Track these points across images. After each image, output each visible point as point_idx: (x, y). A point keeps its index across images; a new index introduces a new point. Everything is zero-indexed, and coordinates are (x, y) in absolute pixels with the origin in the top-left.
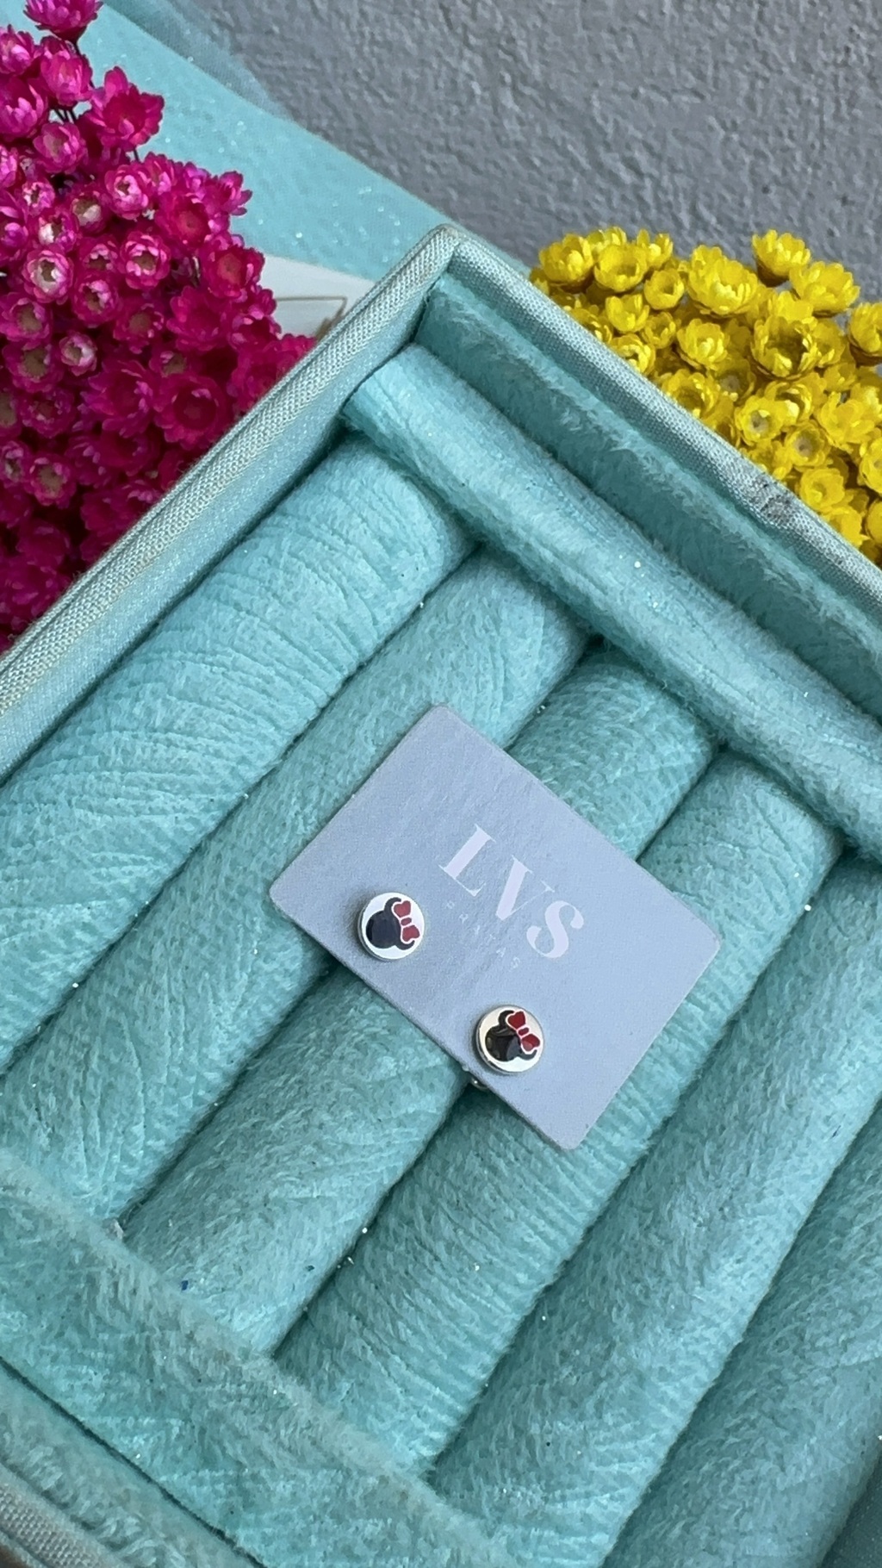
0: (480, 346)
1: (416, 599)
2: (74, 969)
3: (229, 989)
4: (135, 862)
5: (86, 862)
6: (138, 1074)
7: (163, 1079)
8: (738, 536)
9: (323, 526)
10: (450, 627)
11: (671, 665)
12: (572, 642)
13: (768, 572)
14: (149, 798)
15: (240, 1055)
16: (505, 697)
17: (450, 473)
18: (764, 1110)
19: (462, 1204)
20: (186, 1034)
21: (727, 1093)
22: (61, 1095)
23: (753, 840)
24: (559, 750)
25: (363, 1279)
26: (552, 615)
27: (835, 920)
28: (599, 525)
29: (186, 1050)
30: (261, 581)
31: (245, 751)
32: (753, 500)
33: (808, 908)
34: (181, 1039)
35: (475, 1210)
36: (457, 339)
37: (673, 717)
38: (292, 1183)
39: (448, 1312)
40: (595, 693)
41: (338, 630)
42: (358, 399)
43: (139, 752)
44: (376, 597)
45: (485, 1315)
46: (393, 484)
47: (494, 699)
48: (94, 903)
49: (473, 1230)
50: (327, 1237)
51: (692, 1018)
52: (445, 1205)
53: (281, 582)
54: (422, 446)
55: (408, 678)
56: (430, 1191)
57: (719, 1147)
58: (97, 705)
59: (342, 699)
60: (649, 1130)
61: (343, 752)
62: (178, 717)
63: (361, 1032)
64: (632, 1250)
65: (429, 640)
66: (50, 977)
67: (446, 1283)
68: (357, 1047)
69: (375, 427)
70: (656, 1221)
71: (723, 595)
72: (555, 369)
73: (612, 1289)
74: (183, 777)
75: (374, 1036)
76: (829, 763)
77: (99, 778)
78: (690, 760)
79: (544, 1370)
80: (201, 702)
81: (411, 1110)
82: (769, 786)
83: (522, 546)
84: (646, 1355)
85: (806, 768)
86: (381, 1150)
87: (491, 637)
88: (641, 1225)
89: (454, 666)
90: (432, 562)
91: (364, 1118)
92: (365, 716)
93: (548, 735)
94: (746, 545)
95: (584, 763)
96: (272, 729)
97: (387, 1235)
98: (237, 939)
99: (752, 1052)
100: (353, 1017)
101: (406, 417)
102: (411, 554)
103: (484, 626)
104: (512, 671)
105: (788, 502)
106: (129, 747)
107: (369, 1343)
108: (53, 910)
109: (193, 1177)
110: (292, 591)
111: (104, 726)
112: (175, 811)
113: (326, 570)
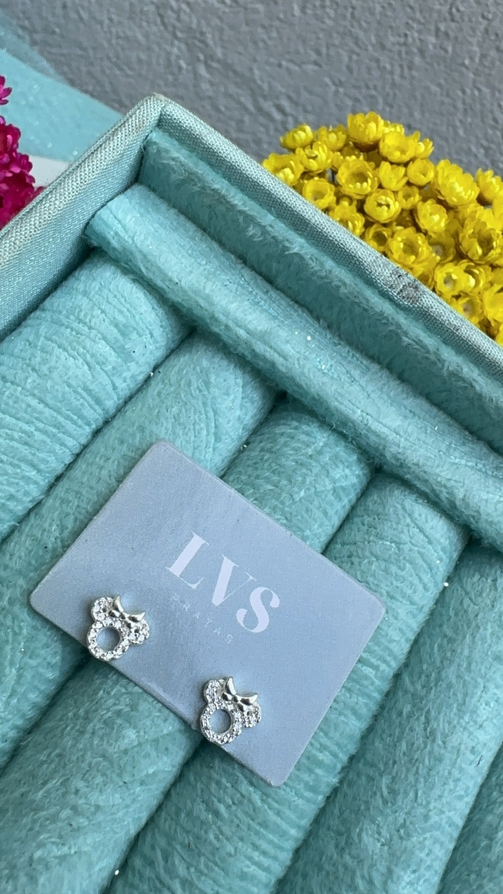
0: (184, 182)
1: (147, 369)
8: (381, 314)
9: (72, 317)
10: (172, 389)
11: (337, 410)
12: (264, 397)
13: (405, 339)
15: (12, 734)
16: (216, 440)
17: (166, 275)
18: (425, 747)
19: (193, 846)
21: (397, 733)
23: (405, 538)
24: (257, 477)
26: (248, 378)
27: (467, 593)
28: (280, 311)
31: (12, 490)
32: (391, 287)
33: (446, 584)
35: (203, 851)
36: (168, 177)
37: (340, 449)
38: (53, 843)
40: (282, 434)
41: (84, 394)
42: (95, 222)
44: (114, 368)
46: (125, 285)
47: (208, 442)
49: (202, 867)
50: (85, 884)
51: (366, 677)
53: (38, 359)
54: (145, 256)
55: (142, 429)
56: (166, 834)
57: (393, 779)
59: (93, 447)
60: (339, 767)
61: (91, 488)
63: (108, 710)
64: (331, 869)
65: (158, 400)
68: (105, 722)
69: (109, 243)
70: (349, 843)
71: (373, 358)
72: (240, 195)
75: (119, 713)
76: (456, 477)
78: (355, 480)
81: (151, 771)
82: (414, 497)
83: (222, 327)
85: (440, 483)
86: (127, 806)
87: (204, 396)
88: (337, 846)
89: (176, 418)
90: (157, 342)
91: (112, 781)
92: (108, 459)
93: (248, 466)
94: (388, 320)
95: (277, 486)
96: (34, 472)
97: (134, 876)
98: (7, 641)
99: (413, 699)
100: (102, 698)
101: (132, 235)
102: (140, 336)
103: (198, 387)
104: (220, 420)
105: (416, 288)
110: (47, 366)
113: (74, 349)
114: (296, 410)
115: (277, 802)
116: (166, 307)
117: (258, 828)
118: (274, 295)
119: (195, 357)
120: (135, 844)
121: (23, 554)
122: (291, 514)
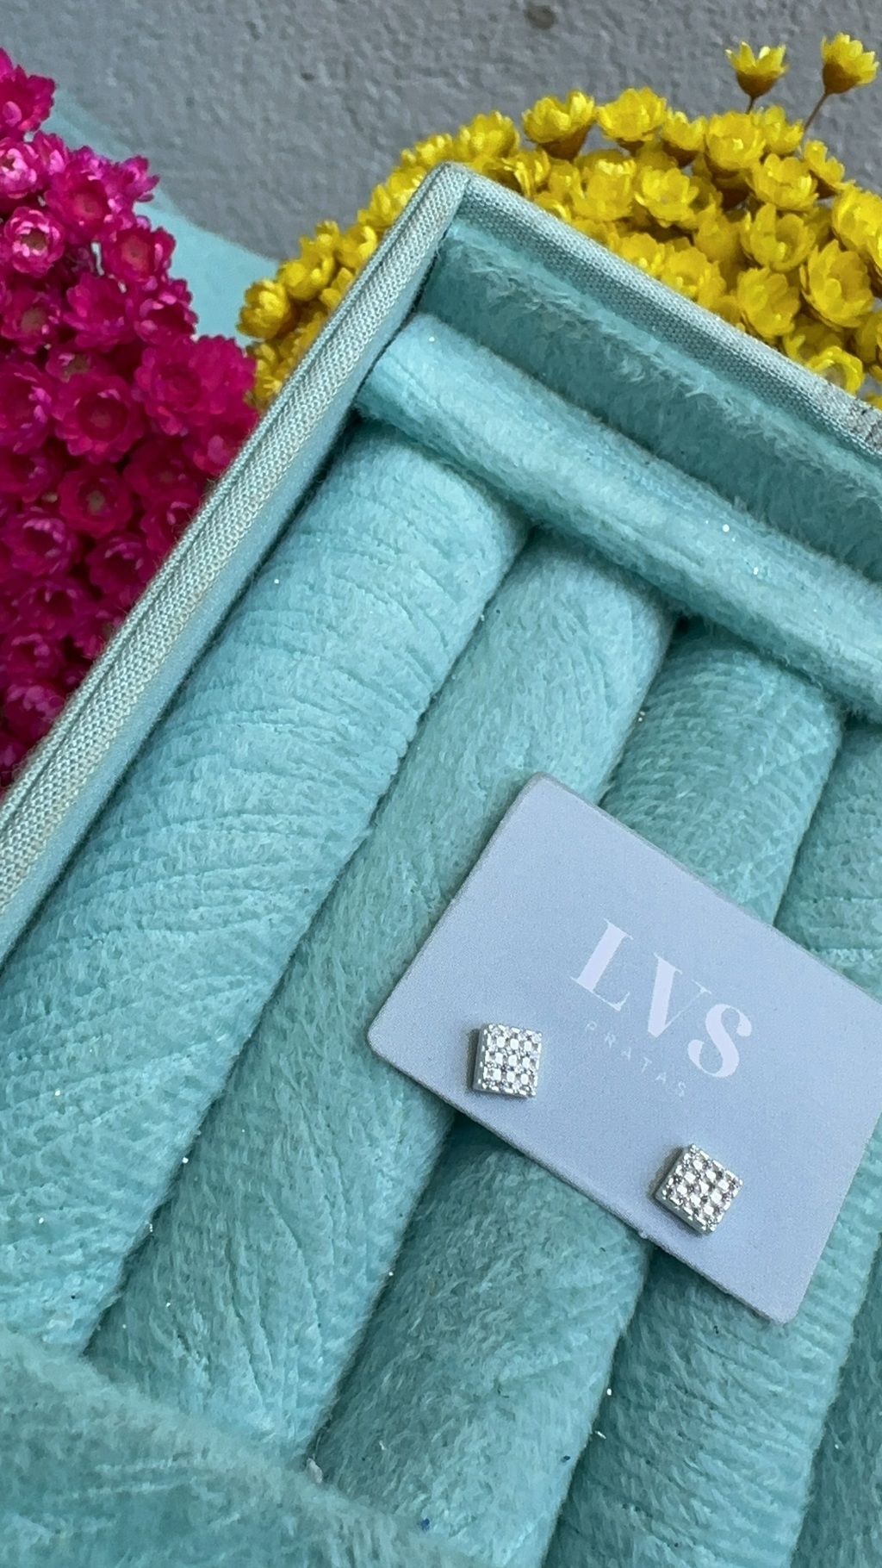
0: (509, 300)
1: (477, 611)
2: (183, 1139)
3: (384, 1123)
4: (232, 985)
5: (175, 995)
6: (300, 1259)
7: (329, 1258)
8: (845, 476)
9: (366, 538)
10: (528, 634)
11: (791, 636)
12: (661, 633)
14: (237, 901)
15: (408, 1205)
16: (609, 706)
17: (497, 453)
19: (723, 1331)
20: (346, 1192)
24: (685, 756)
25: (627, 1456)
26: (638, 603)
28: (672, 491)
29: (349, 1214)
30: (309, 612)
31: (332, 823)
32: (854, 430)
34: (341, 1200)
36: (481, 294)
37: (801, 695)
38: (522, 1355)
39: (744, 1472)
40: (706, 685)
41: (409, 658)
42: (377, 379)
43: (212, 845)
44: (442, 612)
45: (785, 1462)
46: (431, 475)
47: (599, 710)
48: (193, 1049)
49: (745, 1359)
50: (575, 1414)
52: (700, 1335)
53: (333, 611)
54: (461, 425)
56: (674, 1323)
58: (138, 795)
59: (427, 743)
61: (448, 806)
62: (249, 792)
65: (510, 655)
66: (156, 1156)
67: (732, 1435)
69: (402, 412)
71: (821, 548)
74: (270, 868)
77: (168, 886)
78: (826, 744)
80: (272, 770)
83: (597, 526)
86: (611, 1287)
87: (581, 638)
89: (548, 679)
90: (490, 564)
91: (586, 1251)
92: (461, 756)
93: (664, 742)
94: (855, 483)
95: (720, 765)
96: (357, 792)
97: (639, 1394)
101: (435, 395)
102: (470, 556)
103: (570, 627)
104: (612, 674)
106: (199, 842)
107: (663, 1539)
108: (148, 1068)
109: (393, 1376)
110: (350, 619)
111: (160, 819)
112: (268, 911)
113: (381, 587)
114: (720, 644)
116: (497, 506)
118: (658, 467)
119: (552, 581)
121: (367, 924)
122: (751, 805)
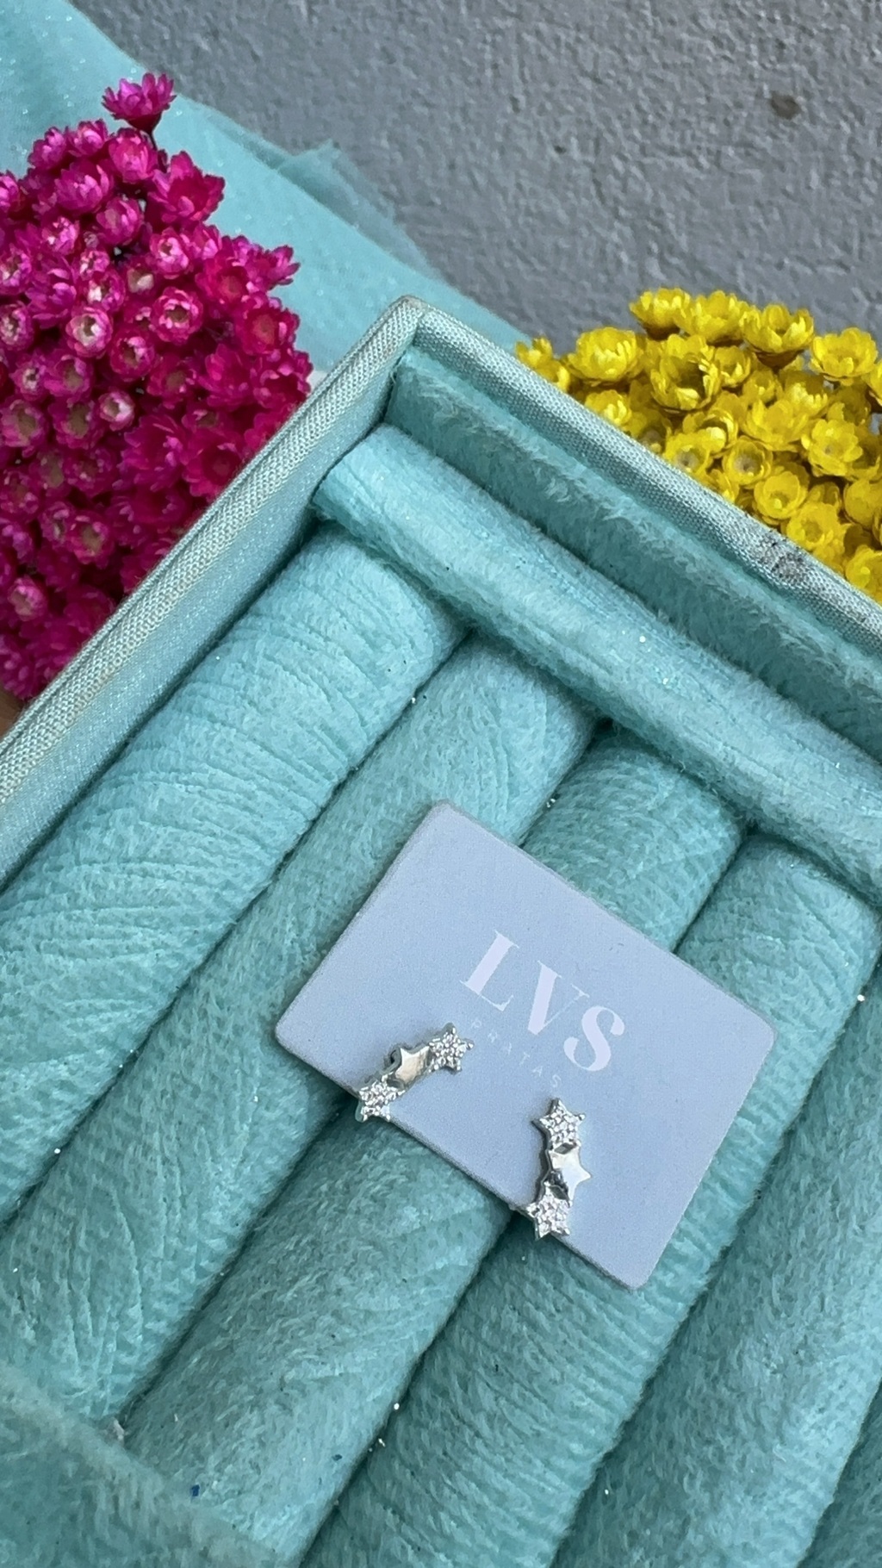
0: (454, 421)
1: (407, 694)
2: (53, 1132)
3: (228, 1144)
4: (114, 1008)
5: (58, 1011)
6: (132, 1248)
7: (160, 1252)
8: (749, 600)
9: (300, 625)
10: (445, 721)
11: (688, 744)
12: (578, 727)
13: (785, 636)
14: (126, 936)
15: (245, 1216)
16: (511, 794)
17: (431, 557)
18: (834, 1236)
19: (502, 1369)
20: (183, 1199)
21: (791, 1216)
22: (46, 1279)
23: (795, 929)
24: (573, 846)
25: (396, 1465)
26: (555, 701)
28: (598, 600)
29: (184, 1217)
31: (229, 875)
32: (762, 561)
33: (861, 998)
34: (178, 1205)
35: (516, 1374)
36: (430, 414)
37: (695, 800)
38: (310, 1360)
39: (495, 1496)
40: (607, 782)
41: (323, 735)
42: (328, 486)
43: (112, 886)
44: (361, 696)
45: (538, 1495)
46: (372, 573)
47: (499, 797)
48: (70, 1058)
49: (515, 1396)
50: (354, 1420)
51: (744, 1134)
53: (257, 688)
54: (400, 532)
55: (404, 781)
56: (463, 1354)
57: (787, 1280)
58: (64, 838)
59: (335, 810)
60: (707, 1264)
61: (338, 869)
62: (153, 843)
63: (377, 1180)
64: (699, 1406)
65: (425, 738)
66: (27, 1144)
67: (490, 1463)
68: (373, 1198)
69: (348, 515)
70: (725, 1369)
71: (738, 664)
72: (536, 438)
73: (681, 1454)
74: (162, 910)
75: (391, 1185)
76: (870, 838)
77: (69, 918)
78: (718, 846)
79: (612, 1556)
80: (177, 825)
81: (439, 1265)
82: (806, 869)
83: (516, 630)
84: (727, 1529)
85: (845, 847)
86: (408, 1314)
87: (491, 729)
88: (707, 1375)
89: (453, 764)
90: (421, 654)
91: (387, 1279)
92: (360, 826)
93: (560, 830)
94: (759, 610)
95: (602, 859)
96: (258, 848)
97: (421, 1410)
98: (235, 1086)
99: (815, 1167)
100: (367, 1164)
101: (380, 501)
102: (397, 647)
103: (482, 718)
104: (516, 764)
105: (800, 560)
106: (100, 882)
107: (409, 1541)
108: (26, 1070)
109: (200, 1361)
110: (270, 697)
111: (73, 860)
112: (156, 947)
113: (305, 671)
114: (626, 745)
115: (620, 1310)
116: (433, 604)
117: (593, 1344)
118: (588, 577)
119: (477, 674)
120: (418, 1369)
121: (247, 966)
122: (625, 897)
